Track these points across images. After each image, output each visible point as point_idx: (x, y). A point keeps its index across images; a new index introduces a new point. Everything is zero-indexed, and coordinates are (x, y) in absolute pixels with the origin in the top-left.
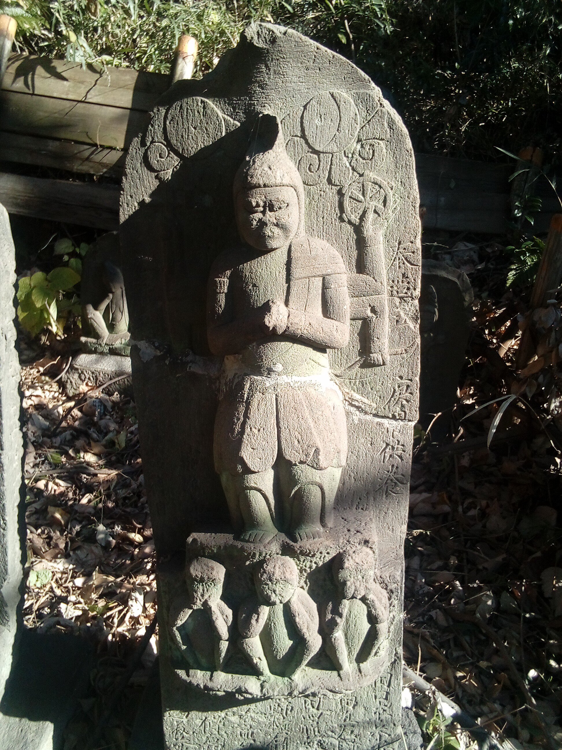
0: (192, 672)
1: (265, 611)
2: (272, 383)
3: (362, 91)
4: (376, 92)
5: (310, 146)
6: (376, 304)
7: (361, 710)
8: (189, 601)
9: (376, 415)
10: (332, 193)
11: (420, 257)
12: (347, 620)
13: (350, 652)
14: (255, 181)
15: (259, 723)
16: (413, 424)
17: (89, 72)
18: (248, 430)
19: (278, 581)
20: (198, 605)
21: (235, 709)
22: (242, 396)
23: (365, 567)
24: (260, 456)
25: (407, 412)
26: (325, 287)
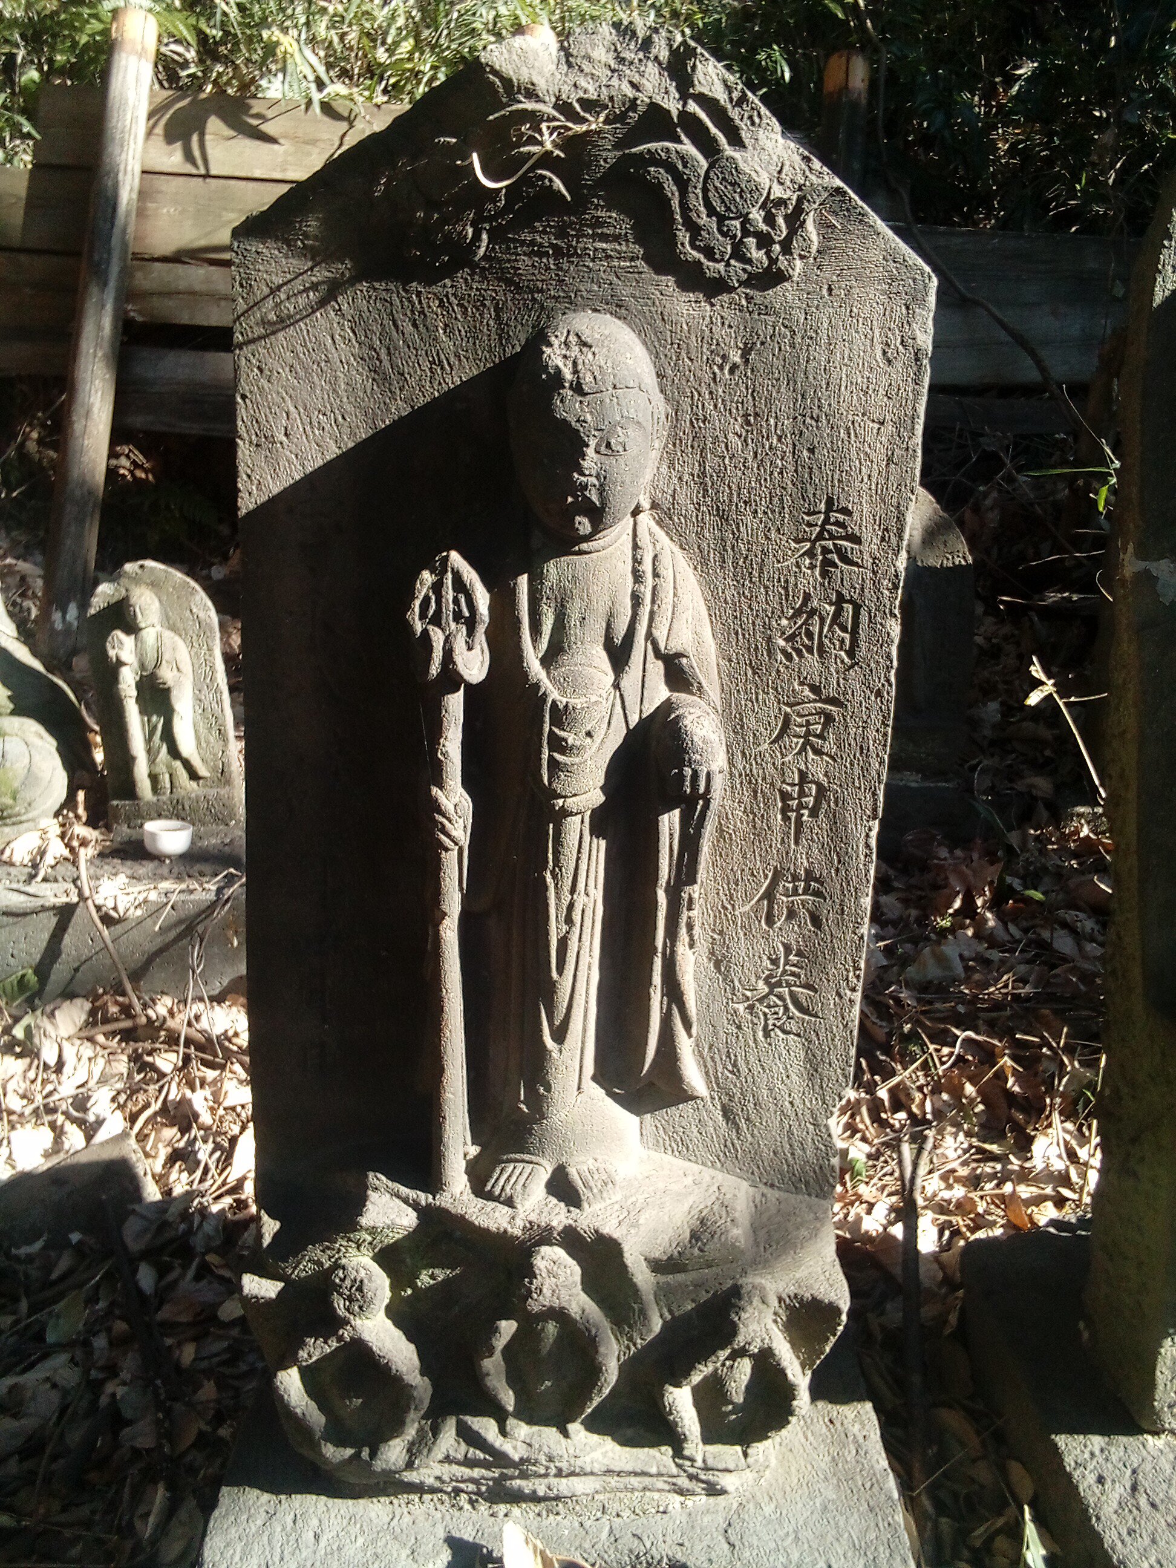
17: (326, 119)
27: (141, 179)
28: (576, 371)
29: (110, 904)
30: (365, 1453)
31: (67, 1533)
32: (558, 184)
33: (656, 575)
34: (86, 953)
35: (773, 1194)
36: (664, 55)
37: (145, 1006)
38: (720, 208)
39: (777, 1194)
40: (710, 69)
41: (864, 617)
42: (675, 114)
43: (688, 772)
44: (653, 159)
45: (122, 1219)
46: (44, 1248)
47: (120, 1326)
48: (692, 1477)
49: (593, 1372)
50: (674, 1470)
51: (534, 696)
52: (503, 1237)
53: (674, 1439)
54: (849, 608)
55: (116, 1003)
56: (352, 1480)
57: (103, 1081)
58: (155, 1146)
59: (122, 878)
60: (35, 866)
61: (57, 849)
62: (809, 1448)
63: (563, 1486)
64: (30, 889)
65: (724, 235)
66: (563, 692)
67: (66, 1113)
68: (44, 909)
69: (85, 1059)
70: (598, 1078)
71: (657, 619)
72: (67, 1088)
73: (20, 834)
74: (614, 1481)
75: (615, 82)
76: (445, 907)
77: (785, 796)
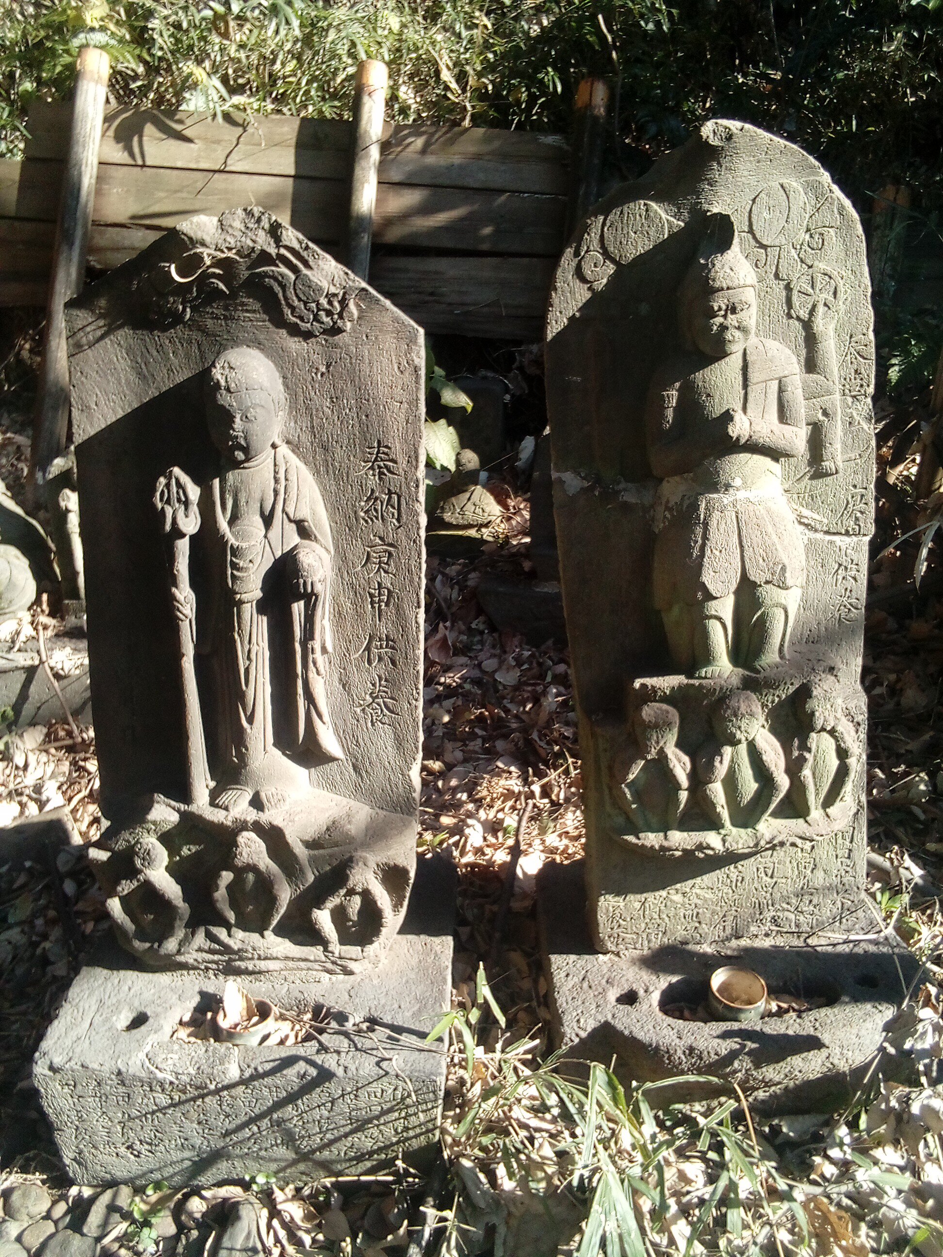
0: (641, 835)
1: (727, 751)
2: (731, 499)
3: (812, 178)
4: (825, 177)
5: (757, 241)
6: (828, 406)
7: (820, 874)
8: (640, 751)
9: (827, 533)
10: (779, 288)
11: (873, 350)
12: (815, 756)
13: (817, 794)
14: (717, 284)
15: (705, 900)
16: (867, 539)
17: (227, 125)
18: (708, 553)
19: (743, 716)
20: (652, 755)
21: (678, 886)
22: (699, 516)
23: (834, 694)
24: (722, 579)
25: (862, 525)
26: (781, 391)
27: (99, 168)
28: (227, 382)
29: (59, 666)
30: (156, 945)
31: (13, 1018)
32: (222, 286)
33: (286, 480)
34: (45, 697)
35: (382, 813)
36: (267, 226)
37: (81, 731)
38: (304, 298)
39: (385, 813)
40: (290, 233)
41: (403, 502)
42: (274, 255)
43: (301, 581)
44: (266, 275)
45: (57, 852)
46: (9, 870)
47: (52, 913)
48: (334, 963)
49: (272, 901)
50: (324, 959)
51: (221, 541)
52: (221, 826)
53: (324, 942)
54: (395, 497)
55: (63, 729)
56: (152, 962)
57: (53, 776)
58: (82, 815)
59: (68, 650)
60: (13, 642)
61: (28, 631)
62: (408, 955)
63: (263, 965)
64: (10, 656)
65: (308, 310)
66: (237, 540)
67: (29, 796)
68: (17, 668)
69: (41, 764)
70: (276, 744)
71: (288, 503)
72: (30, 779)
73: (4, 621)
74: (291, 964)
75: (243, 239)
76: (184, 651)
77: (372, 596)
